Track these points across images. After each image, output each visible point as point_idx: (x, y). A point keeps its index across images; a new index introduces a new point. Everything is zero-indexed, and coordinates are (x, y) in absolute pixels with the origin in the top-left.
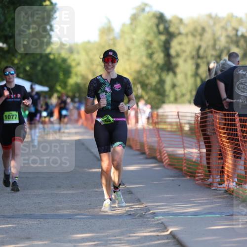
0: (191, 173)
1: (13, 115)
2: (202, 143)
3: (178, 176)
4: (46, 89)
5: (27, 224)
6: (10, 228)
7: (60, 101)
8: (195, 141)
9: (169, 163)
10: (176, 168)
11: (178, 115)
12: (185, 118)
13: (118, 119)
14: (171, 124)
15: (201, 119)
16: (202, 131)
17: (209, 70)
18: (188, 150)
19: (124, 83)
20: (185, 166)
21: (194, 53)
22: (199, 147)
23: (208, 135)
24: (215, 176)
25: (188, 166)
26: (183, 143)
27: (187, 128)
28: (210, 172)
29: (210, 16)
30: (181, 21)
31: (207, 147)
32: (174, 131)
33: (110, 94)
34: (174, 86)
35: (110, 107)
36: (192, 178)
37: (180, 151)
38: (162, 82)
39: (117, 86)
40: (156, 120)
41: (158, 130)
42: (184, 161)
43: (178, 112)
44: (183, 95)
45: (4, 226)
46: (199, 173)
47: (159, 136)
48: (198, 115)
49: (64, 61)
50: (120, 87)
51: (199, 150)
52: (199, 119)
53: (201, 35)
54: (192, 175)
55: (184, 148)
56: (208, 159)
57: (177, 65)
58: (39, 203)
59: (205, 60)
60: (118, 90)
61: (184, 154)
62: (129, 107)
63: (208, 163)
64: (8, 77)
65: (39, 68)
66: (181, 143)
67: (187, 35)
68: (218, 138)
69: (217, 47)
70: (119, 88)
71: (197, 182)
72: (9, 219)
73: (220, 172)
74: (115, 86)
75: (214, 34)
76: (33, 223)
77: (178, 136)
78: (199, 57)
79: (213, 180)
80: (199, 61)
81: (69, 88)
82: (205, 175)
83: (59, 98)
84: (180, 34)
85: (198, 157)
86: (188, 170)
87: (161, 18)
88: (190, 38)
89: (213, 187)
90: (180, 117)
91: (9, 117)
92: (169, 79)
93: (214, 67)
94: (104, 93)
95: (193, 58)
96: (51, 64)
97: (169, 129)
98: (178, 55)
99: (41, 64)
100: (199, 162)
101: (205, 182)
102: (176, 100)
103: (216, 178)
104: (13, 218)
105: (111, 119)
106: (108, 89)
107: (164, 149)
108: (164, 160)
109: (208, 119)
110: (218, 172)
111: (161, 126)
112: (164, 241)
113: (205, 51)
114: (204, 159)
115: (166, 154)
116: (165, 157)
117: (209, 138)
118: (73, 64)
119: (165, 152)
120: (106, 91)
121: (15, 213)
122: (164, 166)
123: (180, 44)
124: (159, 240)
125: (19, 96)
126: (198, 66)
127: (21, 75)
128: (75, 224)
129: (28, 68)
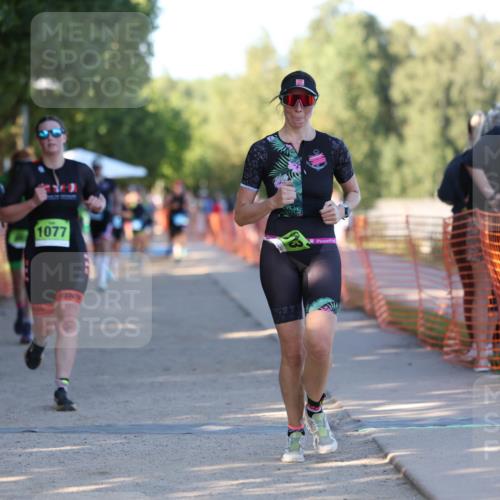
0: (433, 338)
1: (57, 228)
2: (456, 278)
3: (408, 346)
4: (139, 172)
5: (101, 446)
6: (67, 452)
7: (170, 197)
8: (444, 274)
9: (390, 318)
10: (404, 330)
11: (407, 222)
12: (421, 228)
13: (319, 241)
14: (394, 240)
15: (454, 228)
16: (457, 253)
17: (470, 129)
18: (428, 294)
19: (332, 153)
20: (423, 325)
21: (440, 96)
22: (451, 286)
23: (469, 262)
24: (482, 345)
25: (429, 325)
26: (418, 278)
27: (426, 248)
28: (472, 336)
29: (470, 20)
30: (412, 31)
31: (465, 286)
32: (401, 255)
33: (299, 177)
34: (399, 163)
35: (299, 211)
36: (437, 350)
37: (413, 296)
38: (374, 155)
39: (317, 160)
40: (361, 232)
41: (367, 253)
42: (421, 315)
43: (407, 217)
44: (418, 181)
45: (54, 449)
46: (450, 338)
47: (369, 266)
48: (447, 221)
49: (177, 114)
50: (324, 160)
51: (450, 293)
52: (450, 228)
53: (453, 59)
54: (437, 343)
55: (420, 288)
56: (468, 310)
57: (404, 121)
58: (127, 402)
59: (461, 110)
60: (318, 168)
61: (421, 300)
62: (346, 209)
63: (468, 319)
64: (46, 142)
65: (126, 129)
66: (414, 278)
67: (424, 59)
68: (487, 269)
69: (487, 82)
70: (321, 165)
71: (446, 357)
72: (64, 435)
73: (492, 336)
74: (312, 158)
75: (479, 57)
76: (113, 442)
77: (407, 265)
78: (449, 103)
79: (479, 352)
80: (451, 112)
81: (187, 169)
82: (463, 343)
83: (167, 190)
84: (410, 56)
85: (448, 307)
86: (428, 333)
87: (370, 26)
88: (432, 66)
89: (477, 367)
90: (411, 227)
91: (47, 232)
92: (388, 149)
93: (479, 124)
94: (286, 177)
95: (437, 105)
96: (149, 123)
97: (391, 251)
98: (407, 101)
99: (128, 122)
100: (450, 317)
101: (463, 357)
102: (404, 192)
103: (485, 350)
104: (74, 432)
105: (305, 241)
106: (294, 167)
107: (380, 291)
108: (378, 314)
109: (468, 229)
110: (488, 336)
111: (372, 245)
112: (376, 478)
113: (461, 92)
114: (461, 310)
115: (383, 303)
116: (381, 307)
117: (470, 268)
118: (194, 121)
119: (381, 297)
120: (288, 172)
121: (78, 423)
122: (378, 326)
123: (411, 77)
124: (367, 474)
125: (73, 187)
126: (447, 122)
127: (91, 145)
128: (198, 443)
129: (103, 130)
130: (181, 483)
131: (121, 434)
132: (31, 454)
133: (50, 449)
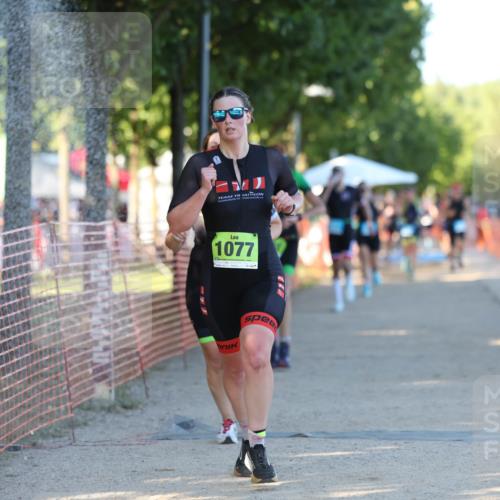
4: (410, 178)
5: (371, 451)
6: (337, 458)
45: (325, 454)
49: (447, 119)
58: (397, 408)
65: (397, 136)
72: (335, 441)
76: (384, 448)
91: (228, 250)
99: (401, 127)
104: (344, 438)
118: (466, 127)
121: (348, 428)
127: (363, 150)
128: (469, 450)
129: (375, 136)
130: (452, 490)
131: (391, 440)
132: (301, 458)
133: (320, 454)
